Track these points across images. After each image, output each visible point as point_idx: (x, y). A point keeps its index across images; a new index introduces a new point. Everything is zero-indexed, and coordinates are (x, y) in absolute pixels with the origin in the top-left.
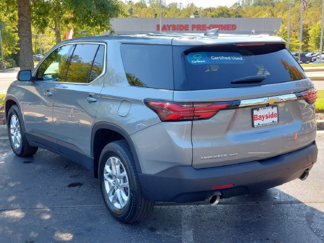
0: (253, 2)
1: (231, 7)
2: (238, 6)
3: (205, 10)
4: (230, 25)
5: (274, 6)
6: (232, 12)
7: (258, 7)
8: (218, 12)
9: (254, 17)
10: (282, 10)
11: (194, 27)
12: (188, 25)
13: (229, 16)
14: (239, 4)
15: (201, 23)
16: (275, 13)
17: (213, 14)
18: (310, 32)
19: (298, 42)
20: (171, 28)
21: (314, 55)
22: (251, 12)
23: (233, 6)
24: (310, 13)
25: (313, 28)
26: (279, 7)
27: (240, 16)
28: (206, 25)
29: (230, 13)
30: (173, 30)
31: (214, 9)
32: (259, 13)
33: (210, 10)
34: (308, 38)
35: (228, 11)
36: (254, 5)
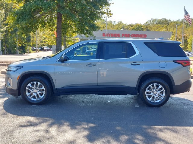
1: (143, 24)
2: (148, 24)
3: (128, 25)
4: (143, 35)
5: (168, 25)
6: (144, 27)
7: (159, 25)
8: (136, 27)
9: (156, 31)
10: (173, 27)
11: (123, 35)
12: (120, 34)
13: (142, 29)
14: (148, 23)
15: (127, 33)
16: (169, 29)
17: (133, 27)
18: (189, 40)
20: (110, 35)
21: (190, 53)
22: (155, 28)
23: (145, 24)
24: (189, 29)
25: (190, 38)
26: (171, 25)
27: (149, 30)
28: (130, 34)
29: (143, 28)
30: (111, 36)
31: (133, 25)
32: (160, 28)
33: (131, 25)
34: (187, 44)
35: (142, 27)
36: (157, 24)
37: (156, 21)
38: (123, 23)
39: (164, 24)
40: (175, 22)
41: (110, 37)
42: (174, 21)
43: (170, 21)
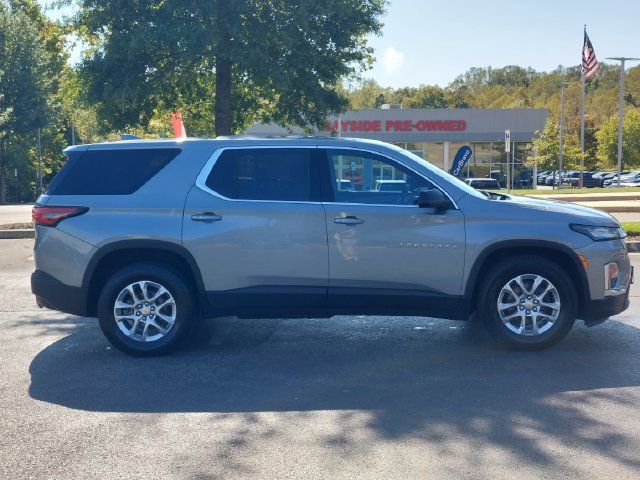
0: (488, 79)
1: (446, 88)
2: (461, 85)
3: (397, 93)
4: (455, 121)
5: (527, 86)
6: (450, 97)
7: (498, 87)
8: (422, 96)
9: (491, 106)
10: (544, 94)
11: (389, 124)
12: (380, 122)
13: (444, 104)
14: (462, 81)
15: (403, 119)
16: (530, 100)
17: (413, 100)
18: (599, 135)
20: (349, 127)
21: (606, 177)
22: (484, 97)
23: (452, 86)
24: (597, 99)
25: (603, 128)
26: (537, 86)
27: (465, 106)
28: (411, 122)
29: (445, 98)
30: (352, 130)
31: (414, 91)
32: (501, 99)
33: (406, 92)
34: (595, 146)
35: (442, 95)
36: (490, 84)
37: (487, 75)
38: (378, 88)
39: (513, 84)
40: (547, 77)
41: (349, 131)
42: (544, 73)
43: (533, 73)
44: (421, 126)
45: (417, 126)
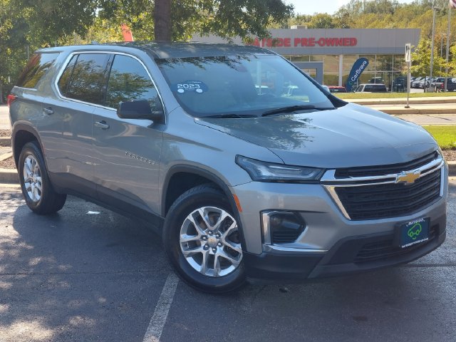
0: (363, 9)
1: (334, 16)
2: (344, 13)
4: (347, 39)
5: (393, 13)
6: (336, 22)
7: (372, 15)
8: (316, 21)
10: (405, 20)
11: (297, 41)
12: (289, 39)
13: (333, 26)
17: (310, 24)
19: (445, 63)
20: (265, 43)
22: (362, 22)
24: (445, 23)
26: (400, 14)
28: (314, 39)
29: (333, 22)
31: (310, 19)
32: (375, 23)
35: (331, 20)
36: (365, 12)
37: (363, 6)
39: (382, 12)
40: (408, 7)
42: (405, 4)
43: (397, 4)
44: (322, 42)
45: (319, 42)
